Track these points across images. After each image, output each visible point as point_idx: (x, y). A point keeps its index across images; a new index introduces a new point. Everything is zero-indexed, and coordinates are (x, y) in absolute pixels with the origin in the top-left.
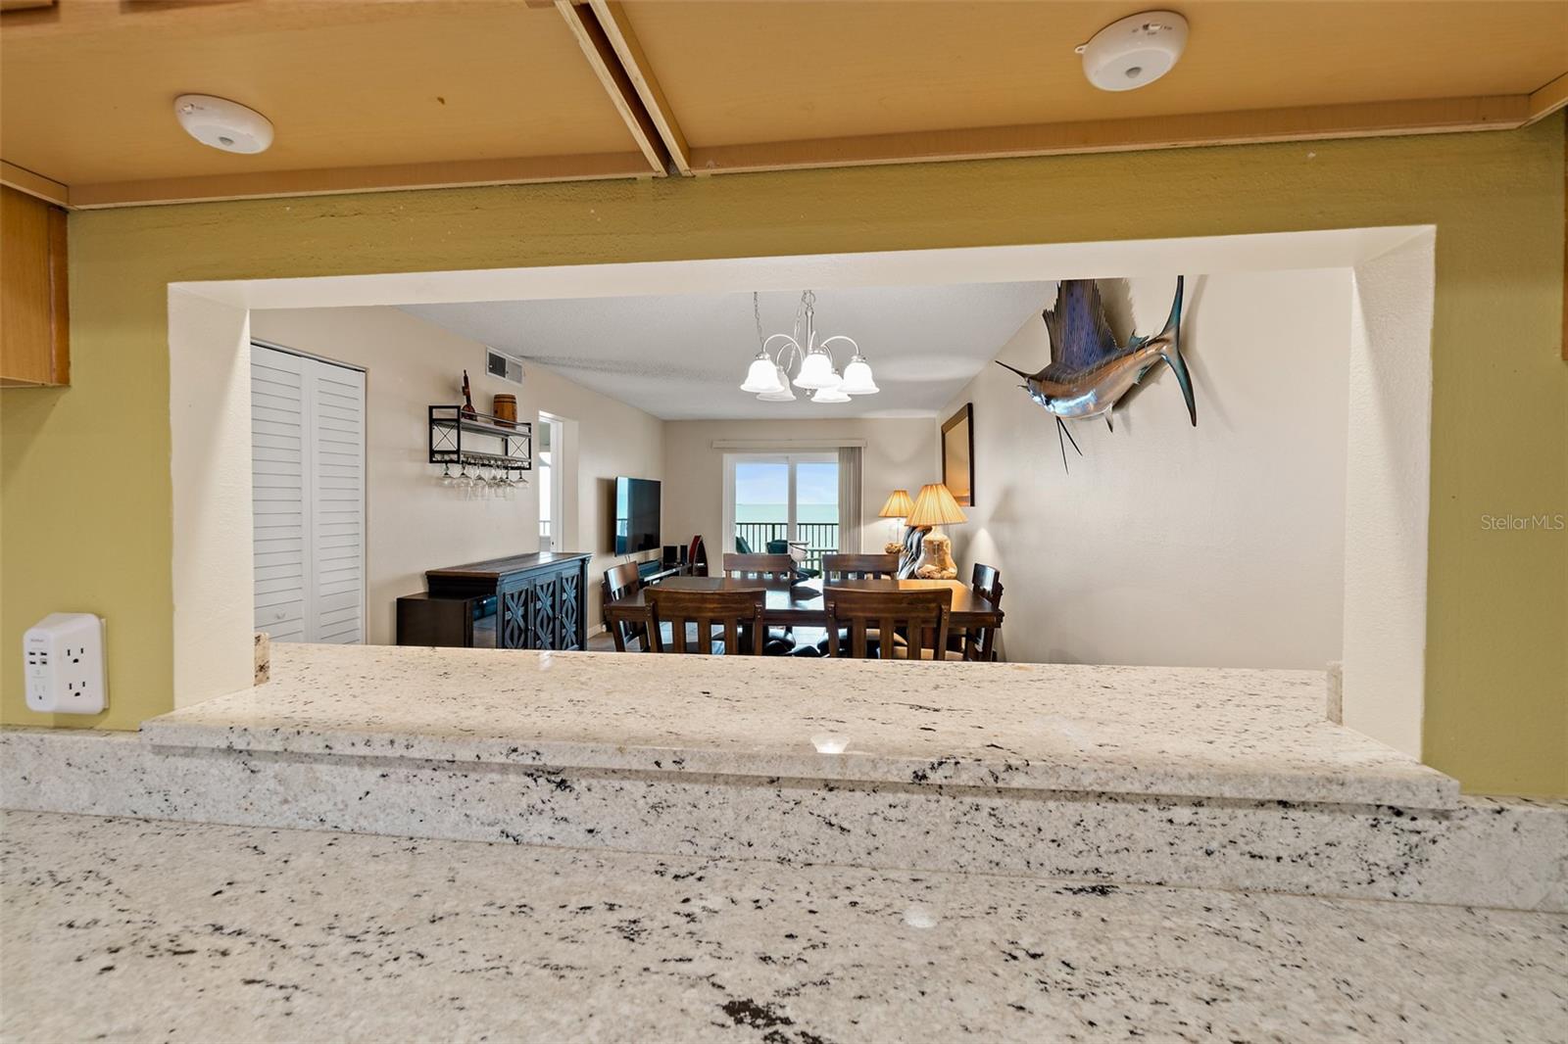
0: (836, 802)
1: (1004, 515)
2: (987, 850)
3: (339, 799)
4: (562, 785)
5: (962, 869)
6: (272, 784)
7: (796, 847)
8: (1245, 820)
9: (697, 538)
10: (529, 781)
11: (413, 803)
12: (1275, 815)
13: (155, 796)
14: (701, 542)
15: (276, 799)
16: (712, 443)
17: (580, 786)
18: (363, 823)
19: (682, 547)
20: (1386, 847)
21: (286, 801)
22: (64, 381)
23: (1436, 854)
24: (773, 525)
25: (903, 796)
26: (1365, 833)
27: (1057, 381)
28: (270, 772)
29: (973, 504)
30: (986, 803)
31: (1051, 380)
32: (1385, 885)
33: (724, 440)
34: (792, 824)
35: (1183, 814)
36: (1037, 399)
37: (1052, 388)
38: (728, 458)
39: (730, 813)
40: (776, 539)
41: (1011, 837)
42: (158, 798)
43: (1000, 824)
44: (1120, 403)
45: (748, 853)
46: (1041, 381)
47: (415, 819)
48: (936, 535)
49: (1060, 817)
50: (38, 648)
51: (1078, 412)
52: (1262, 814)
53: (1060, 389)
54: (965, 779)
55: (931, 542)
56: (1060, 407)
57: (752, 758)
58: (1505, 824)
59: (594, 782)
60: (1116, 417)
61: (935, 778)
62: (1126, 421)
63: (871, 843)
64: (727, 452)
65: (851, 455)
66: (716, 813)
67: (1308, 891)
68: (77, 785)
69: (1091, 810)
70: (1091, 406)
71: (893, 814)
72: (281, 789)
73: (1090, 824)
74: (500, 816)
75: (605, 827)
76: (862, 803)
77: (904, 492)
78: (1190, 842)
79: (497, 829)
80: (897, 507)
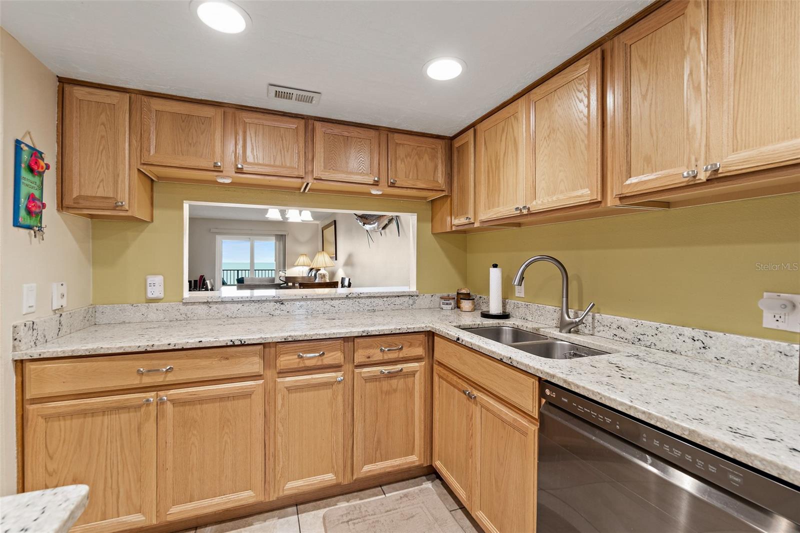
0: (333, 302)
1: (349, 263)
2: (358, 308)
3: (232, 311)
4: (282, 304)
5: (354, 311)
6: (215, 309)
7: (326, 311)
8: (393, 299)
9: (202, 277)
10: (275, 303)
11: (250, 310)
12: (397, 298)
13: (183, 315)
14: (204, 278)
15: (216, 313)
16: (210, 230)
17: (286, 303)
18: (238, 315)
19: (195, 281)
20: (411, 302)
21: (219, 313)
22: (152, 221)
23: (417, 302)
24: (238, 271)
25: (344, 300)
26: (408, 300)
27: (367, 219)
28: (215, 307)
29: (336, 259)
30: (357, 300)
31: (365, 218)
32: (411, 307)
33: (216, 229)
34: (325, 307)
35: (385, 299)
36: (360, 223)
37: (365, 221)
38: (218, 237)
39: (314, 306)
40: (239, 277)
41: (361, 305)
42: (184, 316)
43: (359, 303)
44: (384, 228)
45: (318, 312)
46: (362, 218)
47: (250, 313)
48: (322, 271)
49: (368, 301)
50: (152, 282)
51: (372, 229)
52: (396, 298)
53: (367, 221)
54: (354, 296)
55: (321, 274)
56: (367, 227)
57: (319, 295)
58: (424, 297)
59: (289, 303)
60: (383, 231)
61: (349, 296)
62: (385, 233)
63: (339, 309)
64: (217, 234)
65: (281, 238)
66: (312, 306)
67: (402, 309)
68: (160, 315)
69: (373, 300)
70: (376, 228)
71: (342, 303)
72: (217, 310)
73: (372, 302)
74: (269, 311)
75: (291, 311)
76: (337, 302)
77: (305, 255)
78: (386, 303)
79: (268, 313)
80: (303, 261)
